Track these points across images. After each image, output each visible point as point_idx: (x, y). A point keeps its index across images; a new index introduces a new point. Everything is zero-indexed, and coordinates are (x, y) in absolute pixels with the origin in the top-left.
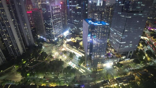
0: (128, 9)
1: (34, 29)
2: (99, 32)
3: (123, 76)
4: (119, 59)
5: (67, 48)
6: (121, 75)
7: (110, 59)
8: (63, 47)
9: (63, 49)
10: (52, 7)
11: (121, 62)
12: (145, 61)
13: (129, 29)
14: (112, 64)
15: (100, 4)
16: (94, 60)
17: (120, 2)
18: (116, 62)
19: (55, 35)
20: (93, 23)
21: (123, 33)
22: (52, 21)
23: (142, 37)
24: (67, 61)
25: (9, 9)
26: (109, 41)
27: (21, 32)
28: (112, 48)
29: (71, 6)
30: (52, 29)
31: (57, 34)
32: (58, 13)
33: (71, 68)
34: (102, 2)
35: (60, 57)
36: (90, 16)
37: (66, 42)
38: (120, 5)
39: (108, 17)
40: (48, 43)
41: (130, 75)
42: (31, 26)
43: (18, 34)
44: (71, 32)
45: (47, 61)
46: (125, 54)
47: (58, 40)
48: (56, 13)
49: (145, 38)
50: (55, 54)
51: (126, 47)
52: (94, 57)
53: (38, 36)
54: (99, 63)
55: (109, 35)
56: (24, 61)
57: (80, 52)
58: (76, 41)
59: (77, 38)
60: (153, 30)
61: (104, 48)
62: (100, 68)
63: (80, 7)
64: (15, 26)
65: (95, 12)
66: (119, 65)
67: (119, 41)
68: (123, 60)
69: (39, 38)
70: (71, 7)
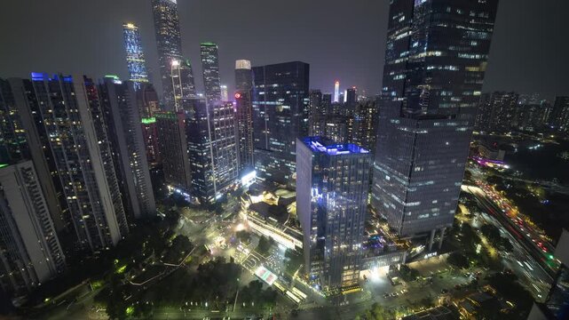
0: (418, 112)
1: (159, 167)
2: (343, 175)
3: (422, 309)
4: (405, 254)
5: (251, 224)
6: (415, 305)
7: (380, 254)
8: (238, 222)
9: (240, 228)
10: (211, 107)
11: (413, 264)
12: (484, 259)
13: (426, 166)
14: (386, 269)
15: (341, 98)
16: (332, 261)
17: (393, 94)
18: (399, 265)
19: (217, 184)
20: (325, 149)
21: (410, 176)
22: (209, 143)
23: (464, 188)
24: (250, 263)
25: (94, 113)
26: (373, 199)
27: (120, 176)
28: (383, 221)
29: (263, 103)
30: (209, 168)
31: (221, 182)
32: (228, 123)
33: (264, 288)
34: (346, 92)
35: (231, 252)
36: (315, 129)
37: (247, 205)
38: (395, 99)
39: (364, 132)
40: (195, 208)
41: (445, 305)
42: (150, 159)
43: (110, 182)
44: (262, 175)
45: (189, 264)
46: (422, 238)
47: (224, 200)
48: (222, 123)
49: (474, 189)
50: (216, 242)
51: (423, 216)
52: (332, 251)
53: (169, 187)
54: (346, 268)
55: (371, 182)
56: (120, 265)
57: (291, 235)
58: (276, 202)
59: (279, 193)
60: (491, 165)
61: (358, 222)
62: (350, 284)
63: (286, 107)
64: (106, 159)
65: (330, 119)
66: (407, 274)
67: (402, 200)
68: (418, 257)
69: (171, 193)
70: (262, 108)
